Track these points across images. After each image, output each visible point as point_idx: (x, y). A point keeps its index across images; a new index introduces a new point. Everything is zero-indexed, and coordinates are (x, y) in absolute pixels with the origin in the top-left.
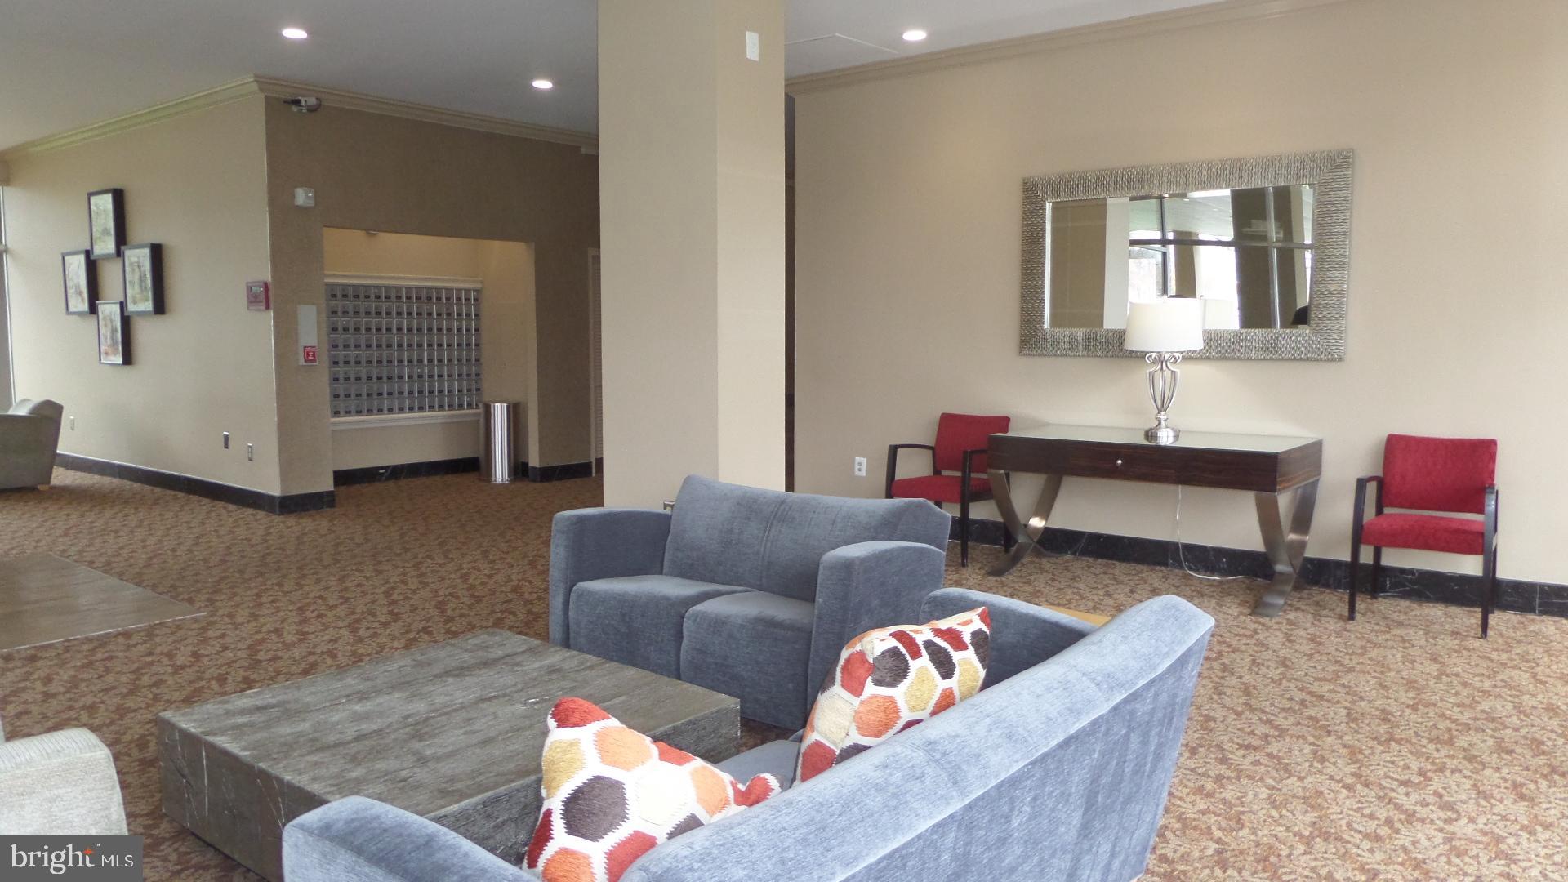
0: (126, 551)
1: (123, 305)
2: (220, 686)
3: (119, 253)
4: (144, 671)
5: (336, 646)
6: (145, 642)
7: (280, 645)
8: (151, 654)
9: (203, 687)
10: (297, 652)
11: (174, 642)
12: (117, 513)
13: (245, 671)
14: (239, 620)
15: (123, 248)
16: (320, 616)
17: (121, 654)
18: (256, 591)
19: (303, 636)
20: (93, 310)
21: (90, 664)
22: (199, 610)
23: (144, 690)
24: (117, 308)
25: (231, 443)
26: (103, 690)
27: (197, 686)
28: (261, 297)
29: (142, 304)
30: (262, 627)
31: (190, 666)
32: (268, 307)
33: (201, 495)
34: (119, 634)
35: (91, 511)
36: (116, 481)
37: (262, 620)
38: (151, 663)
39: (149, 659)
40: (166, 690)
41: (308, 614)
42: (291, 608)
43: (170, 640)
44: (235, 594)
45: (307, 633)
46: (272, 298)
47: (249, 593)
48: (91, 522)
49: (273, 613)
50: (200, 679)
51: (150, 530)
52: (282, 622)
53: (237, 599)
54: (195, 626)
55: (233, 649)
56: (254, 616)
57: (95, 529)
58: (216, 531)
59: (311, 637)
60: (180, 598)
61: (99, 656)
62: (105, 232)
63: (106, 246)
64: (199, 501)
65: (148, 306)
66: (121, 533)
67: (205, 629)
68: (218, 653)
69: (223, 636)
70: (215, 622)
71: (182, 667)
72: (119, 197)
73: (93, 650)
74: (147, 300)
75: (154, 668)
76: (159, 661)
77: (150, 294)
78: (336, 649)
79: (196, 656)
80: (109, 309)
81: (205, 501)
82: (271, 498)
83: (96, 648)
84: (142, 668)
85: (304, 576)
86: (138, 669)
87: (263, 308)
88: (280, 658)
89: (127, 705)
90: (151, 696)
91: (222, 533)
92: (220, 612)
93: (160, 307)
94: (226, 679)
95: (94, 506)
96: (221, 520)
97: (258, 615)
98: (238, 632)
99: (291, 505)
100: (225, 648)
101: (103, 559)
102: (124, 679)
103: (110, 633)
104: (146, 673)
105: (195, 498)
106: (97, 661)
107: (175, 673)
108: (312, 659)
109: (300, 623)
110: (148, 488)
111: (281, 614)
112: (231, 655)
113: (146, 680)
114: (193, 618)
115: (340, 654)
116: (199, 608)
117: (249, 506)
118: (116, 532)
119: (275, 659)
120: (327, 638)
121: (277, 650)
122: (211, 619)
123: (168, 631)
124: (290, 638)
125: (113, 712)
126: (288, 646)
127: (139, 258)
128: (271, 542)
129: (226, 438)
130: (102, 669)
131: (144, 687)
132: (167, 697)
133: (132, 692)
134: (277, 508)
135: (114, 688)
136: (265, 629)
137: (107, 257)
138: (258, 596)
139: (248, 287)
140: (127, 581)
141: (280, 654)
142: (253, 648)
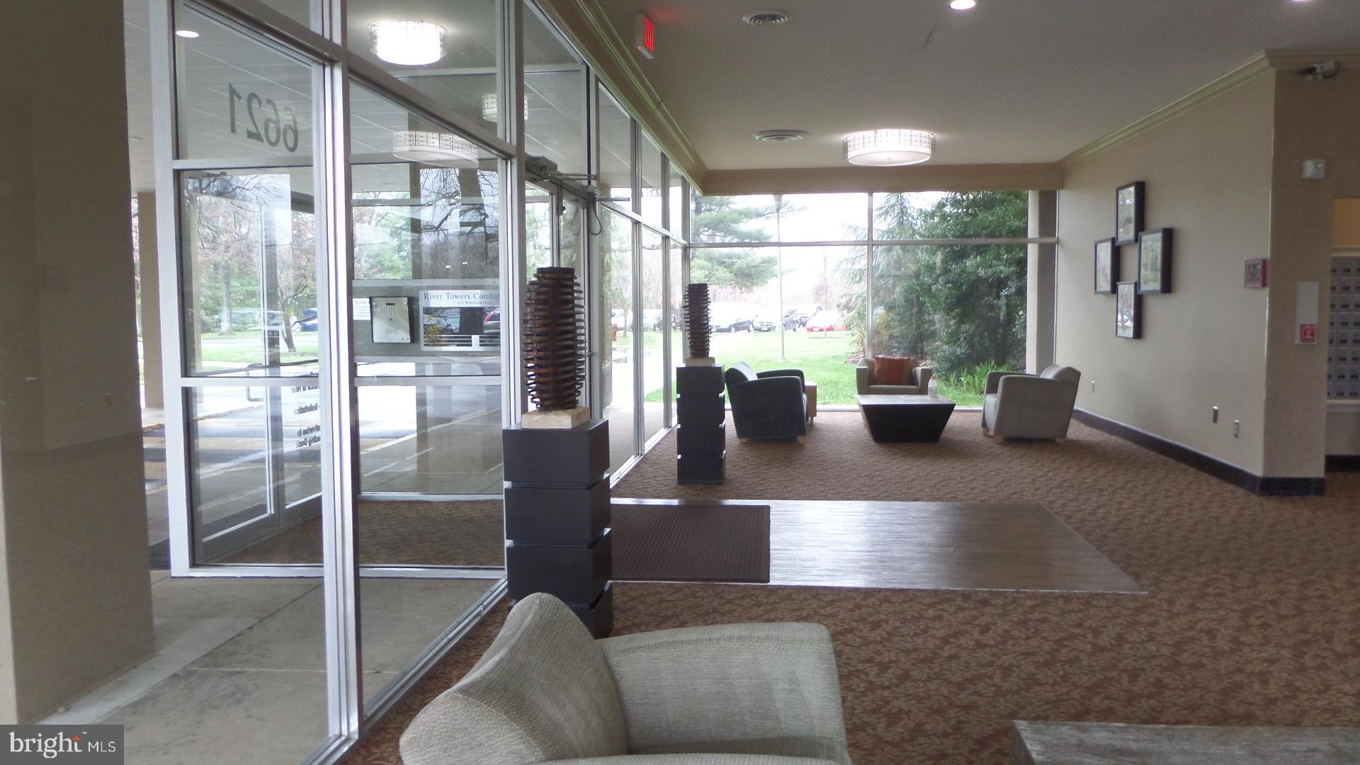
0: (1101, 511)
1: (1137, 285)
2: (1130, 682)
3: (1137, 239)
4: (1066, 643)
5: (1271, 669)
6: (1080, 611)
7: (1207, 650)
8: (1080, 625)
9: (1113, 677)
10: (1225, 664)
11: (1106, 617)
12: (1109, 472)
13: (1161, 672)
14: (1177, 608)
15: (1140, 234)
16: (1265, 626)
17: (1054, 619)
18: (1204, 579)
19: (1237, 644)
20: (1114, 290)
21: (1025, 622)
22: (1142, 587)
23: (1058, 665)
24: (1132, 287)
25: (1219, 418)
26: (1023, 654)
27: (1107, 674)
28: (1260, 274)
29: (1152, 282)
30: (1196, 623)
31: (1110, 650)
32: (1264, 285)
33: (1189, 464)
34: (1061, 596)
35: (1088, 466)
36: (1120, 441)
37: (1199, 615)
38: (1076, 636)
39: (1076, 631)
40: (1077, 671)
41: (1253, 620)
42: (1235, 607)
43: (1102, 615)
44: (1183, 578)
45: (1244, 644)
46: (1269, 276)
47: (1198, 579)
48: (1084, 478)
49: (1213, 609)
50: (1114, 667)
51: (1131, 492)
52: (1220, 622)
53: (1184, 584)
54: (1131, 605)
55: (1159, 642)
56: (1193, 608)
57: (1085, 485)
58: (1190, 504)
59: (1246, 649)
60: (1130, 570)
61: (1036, 615)
62: (1128, 221)
63: (1127, 233)
64: (1185, 470)
65: (1157, 286)
66: (1105, 493)
67: (1138, 611)
68: (1143, 641)
69: (1154, 624)
70: (1152, 605)
71: (1103, 649)
72: (1141, 190)
73: (1033, 608)
74: (1156, 281)
75: (1077, 642)
76: (1084, 636)
77: (1159, 274)
78: (1270, 672)
79: (1120, 639)
80: (1126, 289)
81: (1192, 470)
82: (1252, 478)
83: (1036, 605)
84: (1067, 640)
85: (1264, 571)
86: (1063, 639)
87: (1260, 285)
88: (1203, 666)
89: (1037, 677)
90: (1061, 673)
91: (1195, 506)
92: (1161, 596)
93: (1168, 285)
94: (1138, 676)
95: (1093, 463)
96: (1199, 493)
97: (1197, 608)
98: (1169, 623)
99: (1272, 487)
100: (1151, 638)
101: (1078, 516)
102: (1046, 647)
103: (1054, 593)
104: (1067, 646)
105: (1182, 466)
106: (1031, 620)
107: (1093, 654)
108: (1238, 677)
109: (1239, 629)
110: (1144, 450)
111: (1222, 612)
112: (1154, 648)
113: (1064, 654)
114: (1132, 595)
115: (1272, 682)
116: (1142, 586)
117: (1231, 482)
118: (1101, 490)
119: (1198, 666)
120: (1263, 655)
121: (1203, 655)
122: (1150, 601)
123: (1104, 603)
124: (1222, 644)
125: (1022, 679)
126: (1216, 654)
127: (1153, 244)
128: (1240, 525)
129: (1216, 412)
130: (1033, 630)
131: (1060, 661)
132: (1075, 679)
133: (1047, 664)
134: (1258, 489)
135: (1034, 654)
136: (1199, 626)
137: (1128, 243)
138: (1206, 585)
139: (1246, 266)
140: (1090, 542)
141: (1204, 660)
142: (1179, 646)
